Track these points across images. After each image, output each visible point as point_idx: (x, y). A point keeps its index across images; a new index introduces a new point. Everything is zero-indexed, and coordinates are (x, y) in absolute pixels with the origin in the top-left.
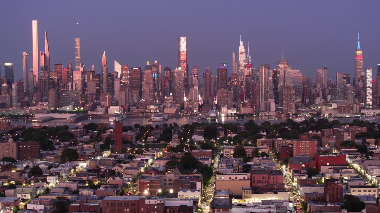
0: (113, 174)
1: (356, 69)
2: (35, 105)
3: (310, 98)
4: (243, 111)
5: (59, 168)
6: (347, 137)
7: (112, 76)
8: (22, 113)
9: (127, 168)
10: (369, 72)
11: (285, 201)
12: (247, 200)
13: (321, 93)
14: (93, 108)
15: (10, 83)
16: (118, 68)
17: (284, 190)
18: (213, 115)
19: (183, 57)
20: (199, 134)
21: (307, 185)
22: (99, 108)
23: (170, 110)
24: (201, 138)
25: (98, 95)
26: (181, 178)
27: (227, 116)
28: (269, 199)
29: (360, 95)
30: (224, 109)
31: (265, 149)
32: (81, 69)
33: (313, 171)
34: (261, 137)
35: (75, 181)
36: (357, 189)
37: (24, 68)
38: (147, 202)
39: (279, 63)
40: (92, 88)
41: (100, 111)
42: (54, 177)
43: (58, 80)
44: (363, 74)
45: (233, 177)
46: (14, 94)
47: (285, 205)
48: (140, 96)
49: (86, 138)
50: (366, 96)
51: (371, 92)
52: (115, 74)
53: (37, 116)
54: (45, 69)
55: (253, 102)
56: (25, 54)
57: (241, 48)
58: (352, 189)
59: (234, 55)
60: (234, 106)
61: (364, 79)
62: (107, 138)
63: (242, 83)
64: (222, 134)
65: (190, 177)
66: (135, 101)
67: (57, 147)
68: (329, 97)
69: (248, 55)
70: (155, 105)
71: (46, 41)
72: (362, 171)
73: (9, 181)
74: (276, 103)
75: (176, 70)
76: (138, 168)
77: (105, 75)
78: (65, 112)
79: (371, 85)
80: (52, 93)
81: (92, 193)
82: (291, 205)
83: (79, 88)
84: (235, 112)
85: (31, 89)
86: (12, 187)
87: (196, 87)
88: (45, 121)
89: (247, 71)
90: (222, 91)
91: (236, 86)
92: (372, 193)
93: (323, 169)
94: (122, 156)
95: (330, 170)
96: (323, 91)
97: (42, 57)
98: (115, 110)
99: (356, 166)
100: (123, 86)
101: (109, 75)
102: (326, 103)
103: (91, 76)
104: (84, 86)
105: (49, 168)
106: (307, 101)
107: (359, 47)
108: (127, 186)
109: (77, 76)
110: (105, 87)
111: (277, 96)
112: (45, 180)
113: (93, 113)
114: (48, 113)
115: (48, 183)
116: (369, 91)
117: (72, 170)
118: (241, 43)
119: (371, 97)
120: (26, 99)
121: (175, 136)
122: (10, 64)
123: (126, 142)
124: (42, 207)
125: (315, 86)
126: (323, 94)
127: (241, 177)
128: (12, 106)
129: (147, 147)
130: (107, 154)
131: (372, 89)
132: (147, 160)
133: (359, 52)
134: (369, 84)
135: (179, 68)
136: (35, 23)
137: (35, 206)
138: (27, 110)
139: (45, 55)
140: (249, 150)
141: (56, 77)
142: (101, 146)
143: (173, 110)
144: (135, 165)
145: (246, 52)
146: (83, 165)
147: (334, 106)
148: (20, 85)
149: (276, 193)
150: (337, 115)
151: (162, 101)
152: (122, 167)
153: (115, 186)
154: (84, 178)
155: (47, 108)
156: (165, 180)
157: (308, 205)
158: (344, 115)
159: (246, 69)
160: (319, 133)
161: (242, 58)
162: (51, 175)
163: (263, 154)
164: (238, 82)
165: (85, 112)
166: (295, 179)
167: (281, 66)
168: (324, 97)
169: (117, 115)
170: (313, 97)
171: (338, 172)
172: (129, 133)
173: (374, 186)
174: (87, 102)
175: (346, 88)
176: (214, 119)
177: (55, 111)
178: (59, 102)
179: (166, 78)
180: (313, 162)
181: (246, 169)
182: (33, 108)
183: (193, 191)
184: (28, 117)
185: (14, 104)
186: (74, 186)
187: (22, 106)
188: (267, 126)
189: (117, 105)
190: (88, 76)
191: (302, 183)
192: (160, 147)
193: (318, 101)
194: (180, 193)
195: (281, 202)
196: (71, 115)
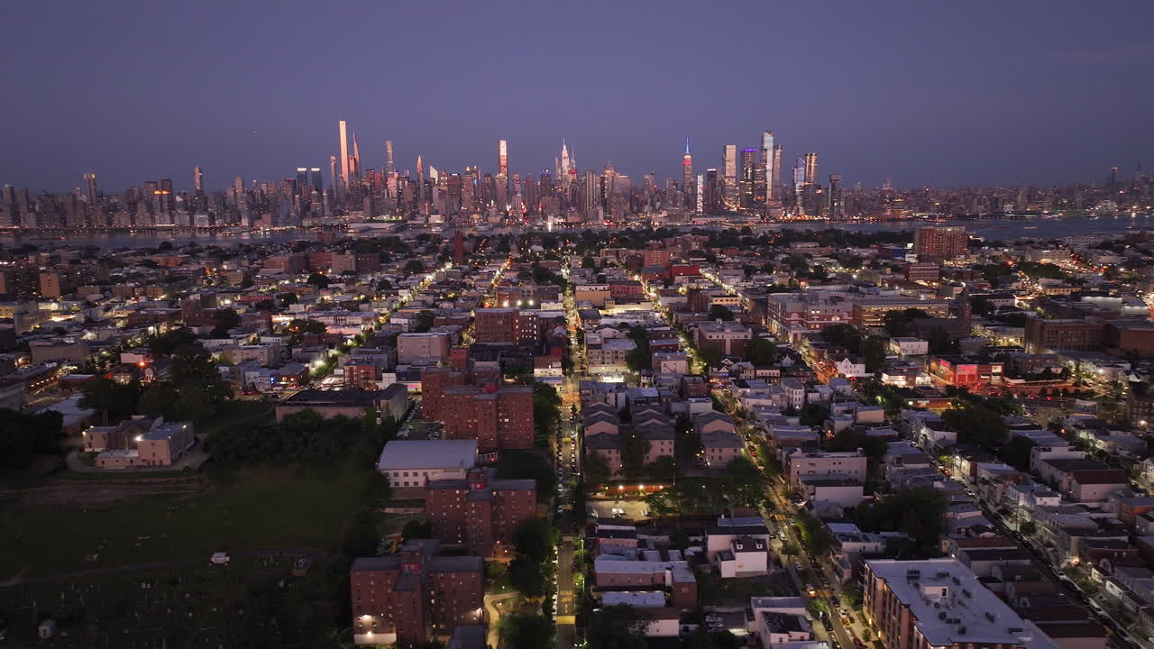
0: (464, 285)
1: (684, 174)
2: (348, 214)
3: (637, 205)
4: (570, 220)
5: (408, 281)
6: (695, 246)
7: (430, 183)
8: (336, 223)
9: (477, 280)
10: (700, 178)
11: (651, 311)
12: (610, 311)
13: (649, 200)
14: (413, 217)
15: (319, 190)
16: (434, 174)
17: (645, 301)
18: (540, 224)
19: (503, 162)
20: (538, 245)
21: (668, 296)
22: (419, 217)
23: (495, 219)
24: (540, 248)
25: (415, 203)
26: (540, 289)
27: (554, 225)
28: (632, 309)
29: (690, 202)
30: (550, 218)
31: (612, 259)
32: (396, 175)
33: (668, 282)
34: (603, 247)
35: (428, 294)
36: (719, 299)
37: (333, 174)
38: (521, 313)
39: (605, 168)
40: (408, 196)
41: (420, 221)
42: (406, 291)
43: (371, 187)
44: (692, 180)
45: (593, 288)
46: (325, 202)
47: (651, 315)
48: (461, 204)
49: (421, 249)
50: (696, 203)
51: (702, 198)
52: (432, 181)
53: (353, 226)
54: (356, 174)
55: (580, 209)
56: (333, 158)
57: (565, 153)
58: (715, 299)
59: (557, 160)
60: (560, 215)
61: (694, 186)
62: (445, 249)
63: (566, 190)
64: (562, 244)
65: (549, 289)
66: (456, 210)
67: (393, 259)
68: (658, 204)
69: (573, 160)
70: (478, 213)
71: (355, 145)
72: (717, 280)
73: (359, 296)
74: (605, 211)
75: (498, 176)
76: (489, 280)
77: (422, 182)
78: (383, 222)
79: (702, 192)
80: (367, 201)
81: (452, 306)
82: (657, 315)
83: (395, 196)
84: (562, 220)
85: (342, 196)
86: (364, 301)
87: (519, 195)
88: (363, 231)
89: (571, 178)
90: (547, 199)
91: (561, 193)
92: (734, 303)
93: (678, 279)
94: (466, 267)
95: (685, 280)
96: (652, 197)
97: (352, 162)
98: (436, 219)
99: (708, 275)
100: (442, 194)
101: (426, 182)
102: (655, 211)
103: (406, 182)
104: (400, 194)
105: (397, 282)
106: (635, 208)
107: (687, 152)
108: (484, 298)
109: (392, 183)
110: (422, 195)
111: (604, 203)
112: (397, 294)
113: (413, 222)
114: (364, 223)
115: (402, 297)
116: (700, 198)
117: (421, 283)
118: (564, 147)
119: (701, 204)
120: (338, 207)
121: (514, 247)
122: (318, 170)
123: (466, 254)
124: (406, 321)
125: (643, 193)
126: (652, 201)
127: (602, 288)
128: (324, 216)
129: (489, 258)
130: (449, 266)
131: (703, 195)
132: (495, 272)
133: (688, 157)
134: (700, 190)
135: (501, 174)
136: (342, 124)
137: (398, 320)
138: (341, 220)
139: (355, 159)
140: (597, 260)
141: (368, 184)
142: (440, 257)
143: (498, 219)
144: (485, 277)
145: (570, 156)
146: (429, 278)
147: (664, 214)
148: (330, 192)
149: (639, 303)
150: (668, 224)
151: (484, 209)
152: (472, 279)
153: (473, 299)
154: (438, 291)
155: (363, 217)
156: (523, 292)
157: (674, 315)
158: (675, 223)
159: (570, 176)
160: (660, 242)
161: (565, 163)
162: (402, 288)
163: (612, 265)
164: (562, 188)
165: (404, 221)
166: (652, 290)
167: (608, 172)
168: (653, 205)
169: (439, 225)
170: (641, 205)
171: (694, 282)
172: (466, 244)
173: (732, 296)
174: (404, 210)
175: (676, 196)
176: (541, 228)
177: (371, 221)
178: (376, 211)
179: (487, 185)
180: (666, 272)
181: (601, 280)
182: (347, 218)
183: (556, 303)
184: (344, 228)
185: (327, 212)
186: (430, 299)
187: (335, 215)
188: (604, 235)
189: (437, 214)
190: (403, 183)
191: (662, 293)
192: (503, 258)
193: (646, 208)
194: (542, 305)
195: (647, 312)
196: (390, 225)
